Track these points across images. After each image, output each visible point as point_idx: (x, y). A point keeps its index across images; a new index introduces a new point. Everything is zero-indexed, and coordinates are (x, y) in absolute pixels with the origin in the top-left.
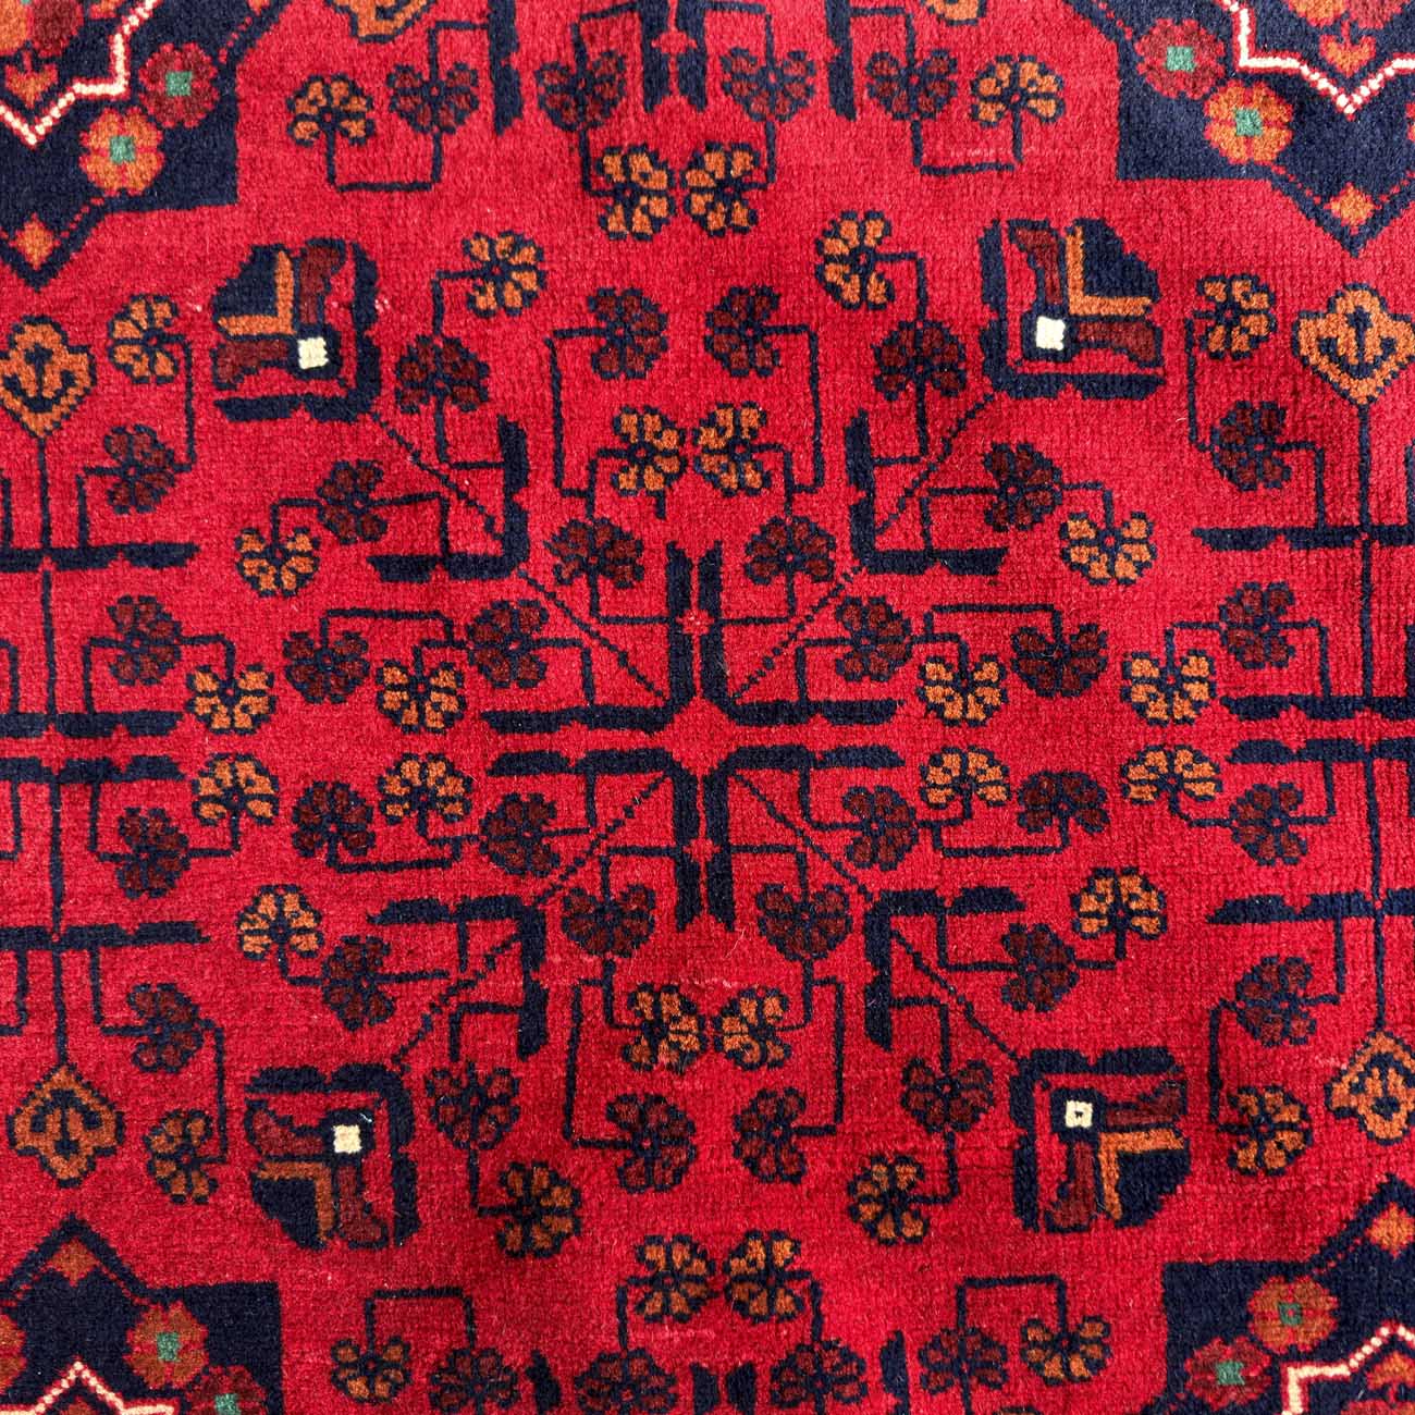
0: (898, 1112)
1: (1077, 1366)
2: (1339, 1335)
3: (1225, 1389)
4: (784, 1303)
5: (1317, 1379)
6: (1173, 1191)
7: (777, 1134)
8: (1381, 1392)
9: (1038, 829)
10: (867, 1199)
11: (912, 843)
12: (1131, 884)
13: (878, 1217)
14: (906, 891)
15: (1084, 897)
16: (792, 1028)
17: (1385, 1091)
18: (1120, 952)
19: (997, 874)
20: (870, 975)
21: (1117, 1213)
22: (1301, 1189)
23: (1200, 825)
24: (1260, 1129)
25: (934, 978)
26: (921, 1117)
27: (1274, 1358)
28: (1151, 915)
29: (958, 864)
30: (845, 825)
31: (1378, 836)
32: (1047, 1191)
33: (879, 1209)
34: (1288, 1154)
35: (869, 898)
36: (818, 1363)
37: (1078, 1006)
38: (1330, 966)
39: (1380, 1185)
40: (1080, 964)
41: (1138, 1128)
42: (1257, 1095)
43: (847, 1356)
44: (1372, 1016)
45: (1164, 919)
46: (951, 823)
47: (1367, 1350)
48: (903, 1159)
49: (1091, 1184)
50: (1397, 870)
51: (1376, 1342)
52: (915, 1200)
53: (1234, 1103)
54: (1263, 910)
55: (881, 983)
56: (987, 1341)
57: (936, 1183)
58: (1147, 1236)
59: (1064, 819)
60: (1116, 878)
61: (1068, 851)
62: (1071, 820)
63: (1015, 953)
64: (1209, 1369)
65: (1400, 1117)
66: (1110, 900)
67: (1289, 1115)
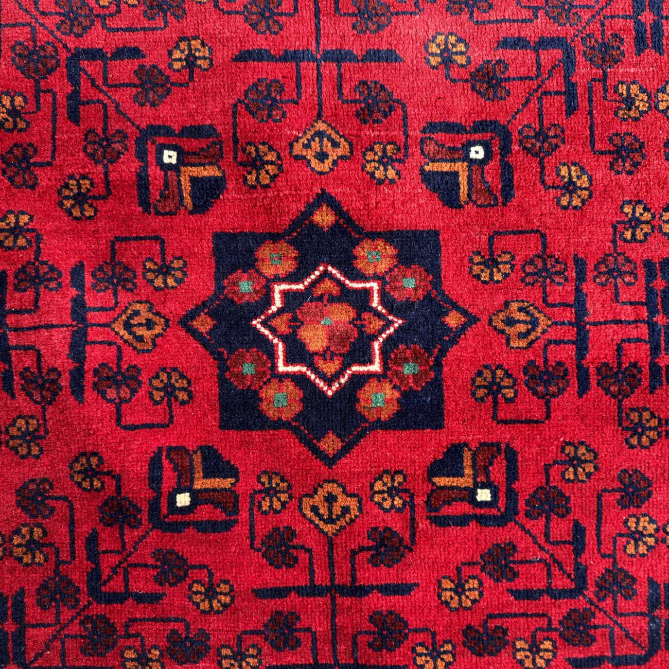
0: (82, 155)
1: (171, 282)
2: (298, 269)
3: (243, 295)
4: (21, 242)
5: (288, 290)
6: (218, 198)
7: (23, 165)
8: (320, 298)
9: (153, 18)
10: (67, 198)
11: (91, 25)
12: (195, 44)
13: (73, 206)
14: (88, 49)
15: (174, 52)
16: (30, 113)
17: (321, 149)
18: (191, 78)
19: (132, 39)
20: (69, 89)
21: (190, 207)
22: (278, 195)
23: (229, 13)
24: (257, 164)
25: (101, 91)
26: (92, 156)
27: (268, 280)
28: (205, 58)
29: (114, 35)
30: (56, 13)
31: (319, 23)
32: (155, 194)
33: (73, 202)
34: (270, 176)
35: (68, 50)
36: (37, 271)
37: (171, 105)
38: (294, 85)
39: (317, 194)
40: (172, 84)
41: (200, 164)
42: (254, 146)
43: (52, 269)
44: (315, 113)
45: (211, 60)
46: (111, 15)
47: (313, 277)
48: (84, 177)
49: (176, 191)
50: (328, 40)
51: (317, 273)
52: (90, 198)
53: (244, 150)
54: (259, 56)
55: (76, 93)
56: (126, 269)
57: (101, 189)
58: (205, 219)
59: (165, 13)
60: (189, 40)
61: (168, 29)
62: (169, 13)
63: (140, 79)
64: (236, 284)
65: (328, 163)
66: (186, 53)
67: (271, 157)
